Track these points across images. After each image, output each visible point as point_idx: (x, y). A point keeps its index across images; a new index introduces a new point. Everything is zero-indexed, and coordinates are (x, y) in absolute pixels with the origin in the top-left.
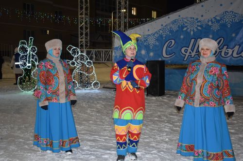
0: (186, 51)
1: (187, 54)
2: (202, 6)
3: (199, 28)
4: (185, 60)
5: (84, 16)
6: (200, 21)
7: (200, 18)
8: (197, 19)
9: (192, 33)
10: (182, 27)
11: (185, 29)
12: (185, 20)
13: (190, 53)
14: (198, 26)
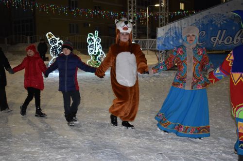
0: (215, 40)
1: (216, 42)
2: (227, 5)
3: (225, 22)
4: (214, 46)
5: (132, 13)
6: (225, 17)
7: (225, 14)
8: (223, 15)
9: (219, 25)
10: (212, 21)
11: (214, 23)
12: (214, 16)
13: (218, 41)
14: (224, 20)
